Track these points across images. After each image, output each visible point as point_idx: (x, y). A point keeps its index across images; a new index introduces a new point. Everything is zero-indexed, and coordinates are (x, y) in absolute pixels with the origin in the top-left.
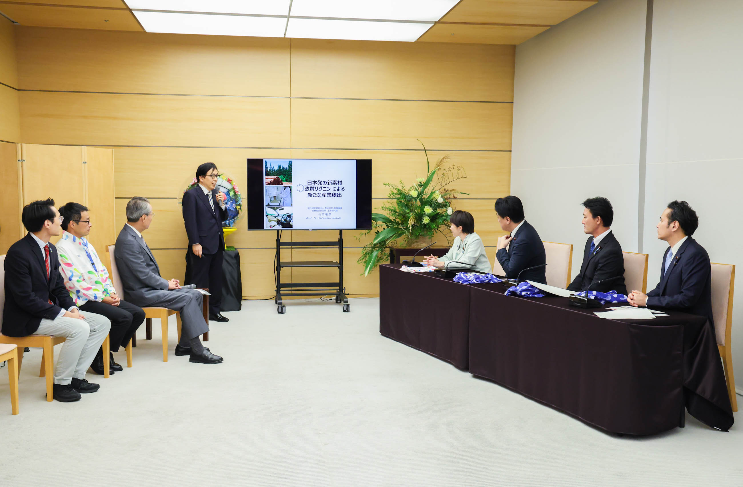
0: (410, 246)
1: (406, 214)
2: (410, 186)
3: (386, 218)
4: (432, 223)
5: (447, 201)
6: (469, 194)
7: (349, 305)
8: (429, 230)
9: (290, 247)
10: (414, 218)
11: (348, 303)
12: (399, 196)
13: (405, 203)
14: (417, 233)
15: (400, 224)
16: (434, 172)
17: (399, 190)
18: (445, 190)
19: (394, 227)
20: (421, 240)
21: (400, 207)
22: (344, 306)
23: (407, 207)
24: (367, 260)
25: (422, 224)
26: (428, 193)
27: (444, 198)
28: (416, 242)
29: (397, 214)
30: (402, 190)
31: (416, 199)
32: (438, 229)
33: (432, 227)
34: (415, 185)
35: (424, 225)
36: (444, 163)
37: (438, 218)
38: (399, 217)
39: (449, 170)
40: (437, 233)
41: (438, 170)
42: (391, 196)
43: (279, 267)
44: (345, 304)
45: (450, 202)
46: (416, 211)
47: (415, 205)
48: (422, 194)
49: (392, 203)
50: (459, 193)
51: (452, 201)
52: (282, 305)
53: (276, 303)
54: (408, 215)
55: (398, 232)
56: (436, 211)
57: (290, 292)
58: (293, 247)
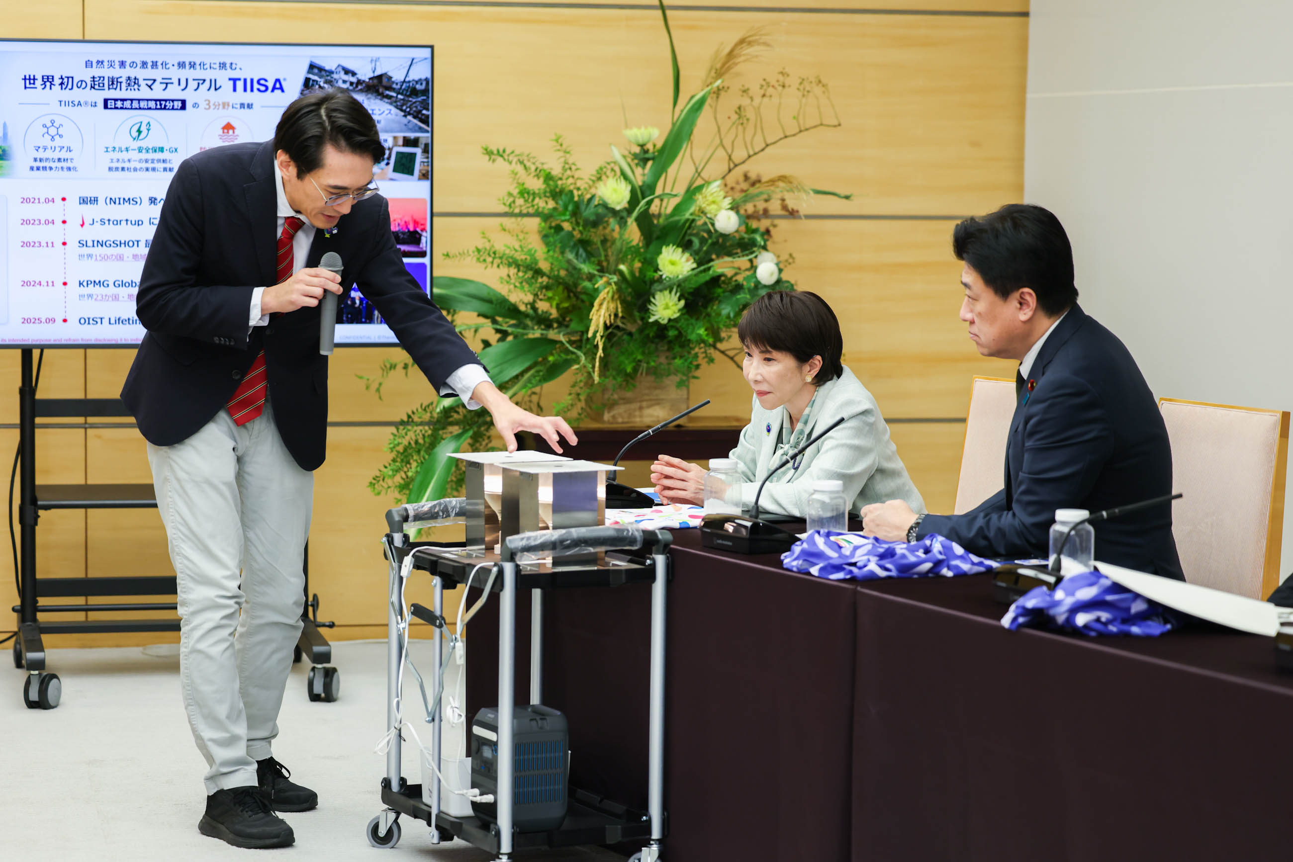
0: (598, 417)
1: (580, 282)
2: (599, 163)
3: (494, 299)
4: (693, 321)
5: (754, 224)
6: (847, 197)
7: (334, 670)
8: (677, 349)
9: (80, 420)
10: (616, 296)
11: (328, 661)
12: (551, 204)
13: (576, 233)
14: (627, 362)
15: (555, 325)
16: (701, 103)
17: (549, 178)
18: (746, 177)
19: (531, 336)
20: (647, 391)
21: (554, 251)
22: (312, 674)
23: (586, 250)
24: (412, 480)
25: (647, 325)
26: (674, 193)
27: (742, 212)
28: (623, 399)
29: (540, 280)
30: (561, 179)
31: (622, 218)
32: (719, 345)
33: (693, 337)
34: (617, 154)
35: (655, 328)
36: (745, 61)
37: (717, 298)
38: (550, 294)
39: (764, 96)
40: (711, 360)
41: (718, 92)
42: (514, 202)
43: (29, 508)
44: (319, 666)
45: (768, 232)
46: (623, 267)
47: (618, 244)
48: (648, 193)
49: (522, 232)
50: (805, 191)
51: (775, 226)
52: (45, 674)
53: (19, 665)
54: (587, 284)
55: (545, 359)
56: (709, 269)
57: (79, 617)
58: (91, 420)
